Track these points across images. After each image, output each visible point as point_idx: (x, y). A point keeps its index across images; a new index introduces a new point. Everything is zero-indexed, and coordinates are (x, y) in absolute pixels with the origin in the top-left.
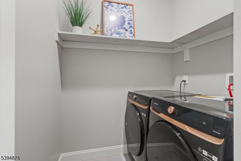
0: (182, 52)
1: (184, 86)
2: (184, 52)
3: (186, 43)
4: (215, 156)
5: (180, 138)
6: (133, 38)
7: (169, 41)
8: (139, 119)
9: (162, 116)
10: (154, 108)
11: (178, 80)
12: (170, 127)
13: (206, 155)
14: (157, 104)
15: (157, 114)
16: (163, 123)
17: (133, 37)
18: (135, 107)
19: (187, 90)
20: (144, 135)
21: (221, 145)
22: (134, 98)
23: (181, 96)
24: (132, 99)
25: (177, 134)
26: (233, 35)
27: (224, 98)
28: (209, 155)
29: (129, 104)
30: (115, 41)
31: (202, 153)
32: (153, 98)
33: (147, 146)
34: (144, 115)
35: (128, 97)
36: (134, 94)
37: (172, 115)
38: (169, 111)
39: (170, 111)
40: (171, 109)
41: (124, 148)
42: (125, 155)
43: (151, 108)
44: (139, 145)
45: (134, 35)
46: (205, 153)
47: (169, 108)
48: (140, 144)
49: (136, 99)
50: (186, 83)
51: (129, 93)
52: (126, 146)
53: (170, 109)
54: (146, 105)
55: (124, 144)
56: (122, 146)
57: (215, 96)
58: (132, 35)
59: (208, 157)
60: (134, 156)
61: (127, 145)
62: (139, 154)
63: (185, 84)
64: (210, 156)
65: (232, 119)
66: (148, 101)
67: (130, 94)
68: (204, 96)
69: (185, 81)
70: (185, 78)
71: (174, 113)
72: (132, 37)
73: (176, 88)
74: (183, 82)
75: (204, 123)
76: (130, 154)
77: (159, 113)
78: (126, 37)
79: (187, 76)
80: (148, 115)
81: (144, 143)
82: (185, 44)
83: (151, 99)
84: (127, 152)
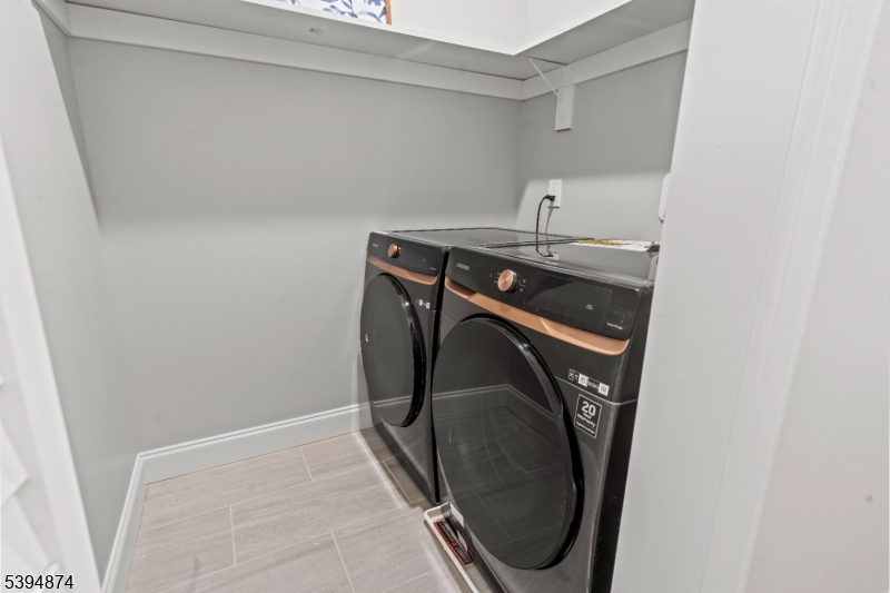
0: (551, 97)
1: (550, 214)
2: (556, 97)
3: (566, 65)
4: (604, 383)
5: (527, 354)
6: (383, 25)
7: (514, 52)
8: (410, 321)
9: (481, 301)
10: (456, 280)
11: (534, 193)
12: (502, 330)
13: (585, 385)
14: (467, 268)
15: (465, 297)
16: (482, 320)
17: (383, 18)
18: (394, 284)
19: (557, 225)
20: (424, 365)
21: (621, 355)
22: (391, 253)
23: (537, 244)
24: (385, 259)
25: (521, 347)
26: (686, 51)
27: (649, 244)
28: (591, 384)
29: (373, 275)
30: (312, 30)
31: (575, 382)
32: (454, 248)
33: (434, 399)
34: (424, 307)
35: (371, 251)
36: (390, 240)
37: (510, 297)
38: (500, 283)
39: (505, 283)
40: (507, 279)
41: (361, 413)
42: (364, 432)
43: (447, 280)
44: (408, 399)
45: (385, 12)
46: (583, 380)
47: (502, 275)
48: (411, 397)
49: (396, 255)
50: (555, 204)
51: (373, 237)
52: (367, 406)
53: (505, 277)
54: (433, 274)
55: (360, 401)
56: (354, 408)
57: (626, 242)
58: (378, 10)
59: (589, 389)
60: (392, 430)
61: (371, 404)
62: (410, 420)
63: (551, 208)
64: (594, 386)
65: (652, 287)
66: (439, 260)
67: (377, 243)
68: (600, 241)
69: (552, 198)
70: (555, 187)
71: (513, 289)
72: (378, 20)
73: (524, 221)
74: (547, 202)
75: (590, 307)
76: (379, 428)
77: (471, 292)
78: (355, 16)
79: (559, 182)
80: (438, 305)
81: (423, 388)
82: (565, 68)
83: (447, 254)
84: (369, 424)
